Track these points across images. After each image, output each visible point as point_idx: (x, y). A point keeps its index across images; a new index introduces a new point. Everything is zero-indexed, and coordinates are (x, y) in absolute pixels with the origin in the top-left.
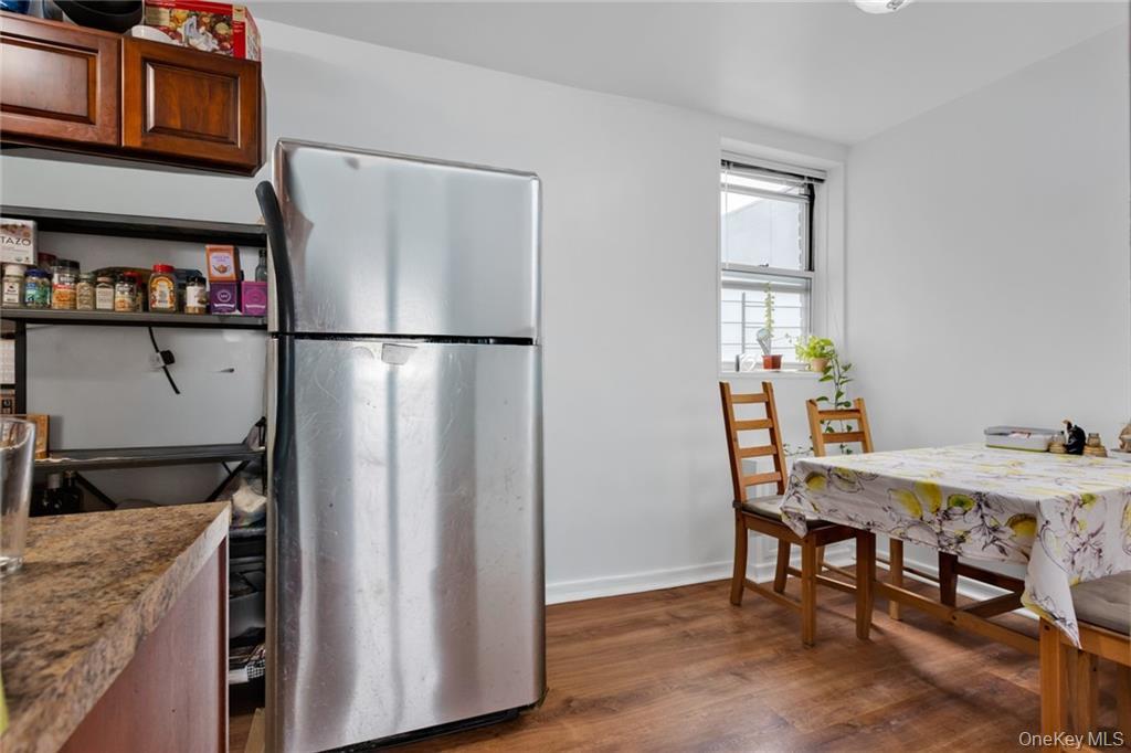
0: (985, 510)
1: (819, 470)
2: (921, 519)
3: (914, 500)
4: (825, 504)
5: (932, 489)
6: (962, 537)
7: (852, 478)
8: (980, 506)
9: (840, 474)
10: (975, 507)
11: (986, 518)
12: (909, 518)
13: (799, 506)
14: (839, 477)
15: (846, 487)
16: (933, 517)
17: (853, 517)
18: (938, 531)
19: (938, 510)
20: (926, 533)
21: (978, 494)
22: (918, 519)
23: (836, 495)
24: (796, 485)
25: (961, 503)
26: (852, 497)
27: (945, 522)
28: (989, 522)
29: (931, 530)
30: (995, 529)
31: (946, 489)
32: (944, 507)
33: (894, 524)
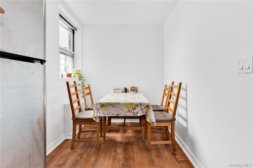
0: (141, 106)
1: (104, 104)
2: (129, 110)
3: (128, 107)
4: (106, 112)
5: (131, 104)
6: (138, 112)
7: (113, 105)
8: (140, 105)
9: (110, 104)
10: (139, 106)
11: (141, 108)
12: (127, 111)
13: (100, 114)
14: (110, 105)
15: (112, 107)
16: (132, 110)
17: (114, 114)
18: (133, 112)
19: (133, 108)
20: (131, 113)
21: (140, 103)
22: (128, 111)
23: (109, 109)
24: (98, 109)
25: (137, 106)
26: (113, 109)
27: (134, 110)
28: (142, 108)
29: (132, 112)
30: (142, 109)
31: (134, 103)
32: (134, 107)
33: (124, 113)
